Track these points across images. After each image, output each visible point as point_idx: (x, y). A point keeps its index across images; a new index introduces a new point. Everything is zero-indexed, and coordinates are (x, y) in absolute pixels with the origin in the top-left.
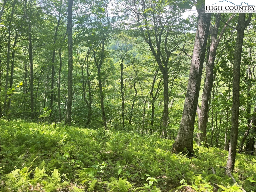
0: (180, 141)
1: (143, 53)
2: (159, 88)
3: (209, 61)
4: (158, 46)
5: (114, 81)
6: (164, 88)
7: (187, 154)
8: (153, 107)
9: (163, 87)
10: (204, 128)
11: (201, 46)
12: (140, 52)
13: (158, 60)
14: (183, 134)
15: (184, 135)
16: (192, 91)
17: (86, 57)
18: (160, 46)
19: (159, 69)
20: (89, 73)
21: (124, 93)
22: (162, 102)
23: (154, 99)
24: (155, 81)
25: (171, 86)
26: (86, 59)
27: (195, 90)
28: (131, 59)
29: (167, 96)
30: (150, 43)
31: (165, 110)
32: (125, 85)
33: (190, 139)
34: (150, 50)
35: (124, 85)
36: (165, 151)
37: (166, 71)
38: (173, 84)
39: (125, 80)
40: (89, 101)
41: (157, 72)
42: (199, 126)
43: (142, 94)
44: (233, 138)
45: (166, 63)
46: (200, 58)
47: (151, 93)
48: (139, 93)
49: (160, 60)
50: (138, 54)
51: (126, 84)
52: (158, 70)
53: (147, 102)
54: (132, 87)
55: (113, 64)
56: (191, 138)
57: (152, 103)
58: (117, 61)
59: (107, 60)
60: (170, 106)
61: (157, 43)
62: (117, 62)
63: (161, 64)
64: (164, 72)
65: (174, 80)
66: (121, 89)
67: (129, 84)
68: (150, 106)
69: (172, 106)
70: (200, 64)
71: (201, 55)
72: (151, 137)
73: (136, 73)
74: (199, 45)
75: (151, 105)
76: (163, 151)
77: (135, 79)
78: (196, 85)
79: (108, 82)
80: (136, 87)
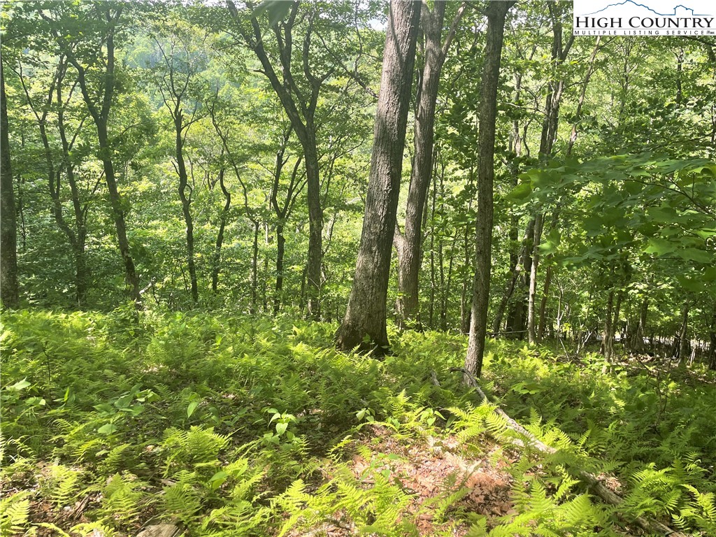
0: (354, 319)
1: (241, 81)
2: (294, 186)
3: (422, 108)
4: (285, 61)
5: (157, 165)
6: (307, 184)
7: (371, 351)
8: (281, 240)
9: (305, 183)
10: (412, 285)
11: (401, 61)
12: (232, 76)
13: (286, 102)
14: (361, 301)
15: (365, 303)
16: (380, 187)
17: (52, 89)
18: (290, 60)
19: (291, 130)
20: (69, 140)
21: (190, 201)
22: (303, 223)
23: (281, 215)
24: (280, 164)
25: (327, 180)
26: (55, 94)
27: (388, 185)
28: (206, 97)
29: (317, 205)
30: (260, 51)
31: (314, 246)
32: (193, 178)
33: (379, 312)
34: (260, 71)
35: (189, 179)
36: (316, 350)
37: (309, 135)
38: (331, 173)
39: (192, 164)
40: (75, 229)
41: (286, 139)
42: (401, 280)
43: (246, 202)
44: (478, 297)
45: (310, 112)
46: (400, 96)
47: (273, 200)
48: (238, 200)
49: (293, 103)
50: (227, 85)
51: (197, 175)
52: (289, 134)
53: (261, 227)
54: (214, 183)
55: (149, 114)
56: (381, 309)
57: (276, 229)
58: (161, 105)
59: (128, 101)
60: (325, 234)
61: (281, 52)
62: (161, 108)
63: (295, 114)
64: (306, 137)
65: (333, 163)
66: (181, 191)
67: (204, 174)
68: (270, 236)
69: (331, 235)
70: (401, 112)
71: (402, 86)
72: (276, 320)
73: (224, 140)
74: (395, 59)
75: (274, 234)
76: (312, 351)
77: (222, 159)
78: (391, 169)
79: (136, 169)
80: (226, 185)
